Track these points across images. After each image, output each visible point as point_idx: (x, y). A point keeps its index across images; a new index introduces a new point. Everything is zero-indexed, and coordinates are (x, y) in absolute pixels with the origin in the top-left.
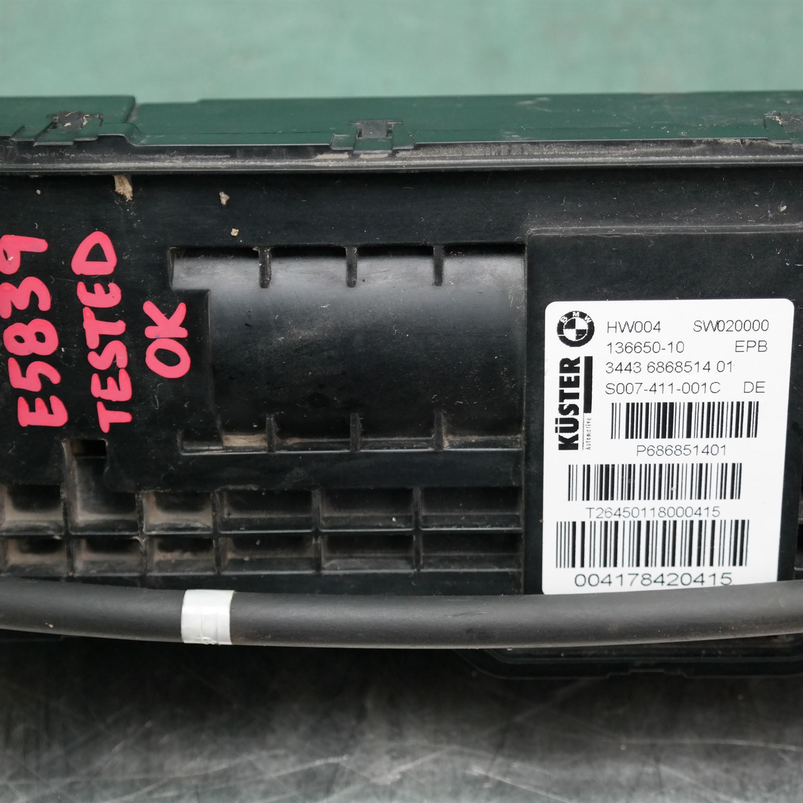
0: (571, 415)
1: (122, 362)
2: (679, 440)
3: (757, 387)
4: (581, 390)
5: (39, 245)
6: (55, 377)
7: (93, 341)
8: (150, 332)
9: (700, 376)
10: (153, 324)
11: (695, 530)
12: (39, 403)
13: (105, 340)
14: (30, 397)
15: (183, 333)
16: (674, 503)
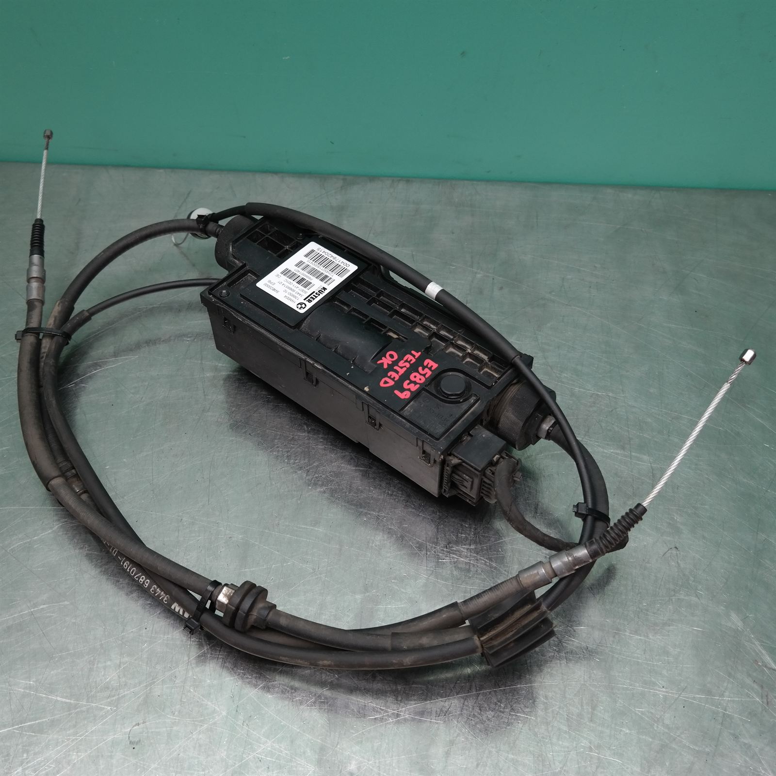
0: (318, 293)
1: (402, 361)
2: (302, 276)
3: (278, 276)
4: (312, 296)
5: (396, 392)
6: (420, 369)
7: (405, 369)
8: (390, 363)
9: (287, 284)
10: (388, 364)
11: (315, 260)
12: (429, 366)
13: (402, 368)
14: (430, 369)
15: (383, 358)
16: (315, 267)
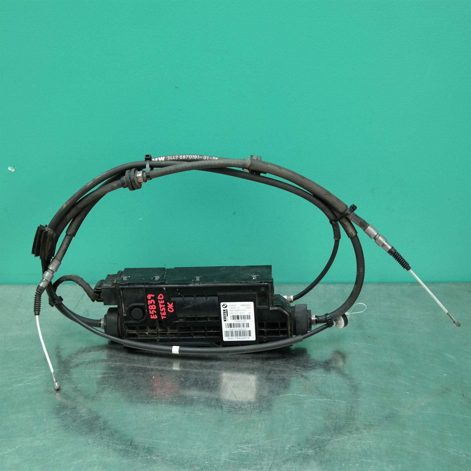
0: (225, 317)
1: (165, 310)
2: (240, 320)
3: (250, 313)
4: (226, 313)
5: (154, 296)
6: (156, 312)
7: (161, 308)
8: (168, 306)
9: (242, 312)
10: (168, 305)
11: (244, 332)
12: (153, 315)
13: (162, 307)
14: (152, 315)
15: (173, 306)
16: (240, 328)
